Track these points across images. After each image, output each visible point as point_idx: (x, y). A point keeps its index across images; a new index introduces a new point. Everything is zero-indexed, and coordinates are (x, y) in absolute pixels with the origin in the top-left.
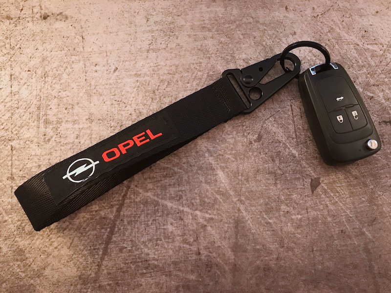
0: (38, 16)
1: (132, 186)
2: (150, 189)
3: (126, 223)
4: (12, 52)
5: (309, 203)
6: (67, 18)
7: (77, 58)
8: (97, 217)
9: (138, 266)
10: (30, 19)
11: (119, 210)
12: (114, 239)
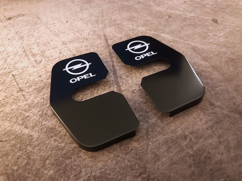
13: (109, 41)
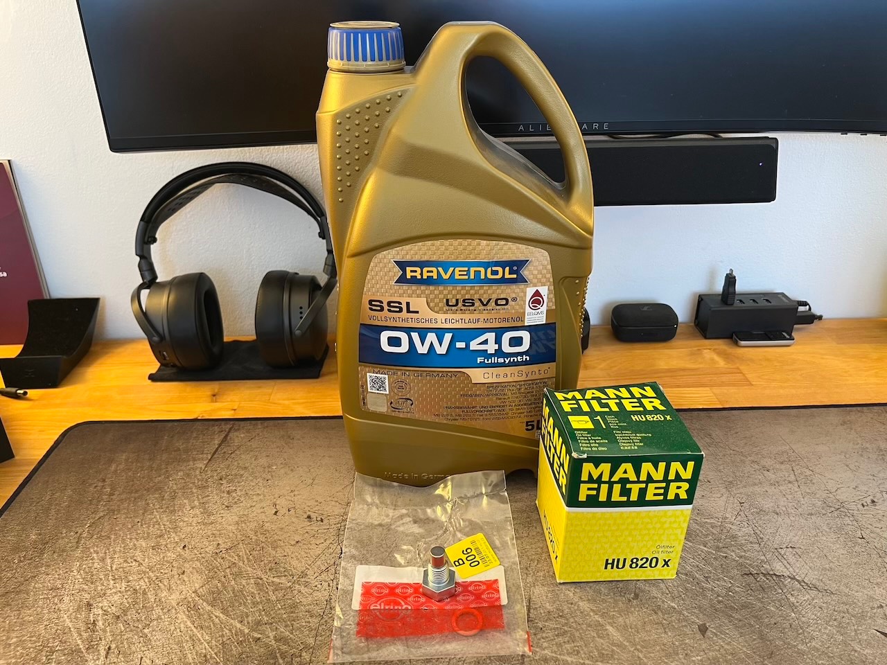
2: (546, 648)
5: (704, 646)
13: (532, 611)
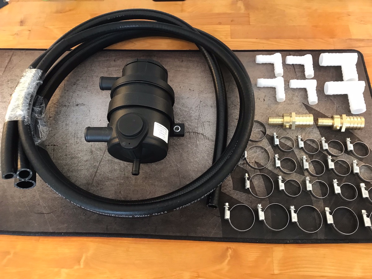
0: (75, 105)
1: (104, 156)
3: (102, 167)
4: (66, 117)
6: (84, 105)
7: (87, 117)
8: (93, 166)
9: (105, 179)
10: (72, 106)
11: (100, 163)
12: (98, 172)
